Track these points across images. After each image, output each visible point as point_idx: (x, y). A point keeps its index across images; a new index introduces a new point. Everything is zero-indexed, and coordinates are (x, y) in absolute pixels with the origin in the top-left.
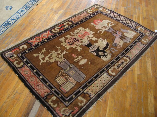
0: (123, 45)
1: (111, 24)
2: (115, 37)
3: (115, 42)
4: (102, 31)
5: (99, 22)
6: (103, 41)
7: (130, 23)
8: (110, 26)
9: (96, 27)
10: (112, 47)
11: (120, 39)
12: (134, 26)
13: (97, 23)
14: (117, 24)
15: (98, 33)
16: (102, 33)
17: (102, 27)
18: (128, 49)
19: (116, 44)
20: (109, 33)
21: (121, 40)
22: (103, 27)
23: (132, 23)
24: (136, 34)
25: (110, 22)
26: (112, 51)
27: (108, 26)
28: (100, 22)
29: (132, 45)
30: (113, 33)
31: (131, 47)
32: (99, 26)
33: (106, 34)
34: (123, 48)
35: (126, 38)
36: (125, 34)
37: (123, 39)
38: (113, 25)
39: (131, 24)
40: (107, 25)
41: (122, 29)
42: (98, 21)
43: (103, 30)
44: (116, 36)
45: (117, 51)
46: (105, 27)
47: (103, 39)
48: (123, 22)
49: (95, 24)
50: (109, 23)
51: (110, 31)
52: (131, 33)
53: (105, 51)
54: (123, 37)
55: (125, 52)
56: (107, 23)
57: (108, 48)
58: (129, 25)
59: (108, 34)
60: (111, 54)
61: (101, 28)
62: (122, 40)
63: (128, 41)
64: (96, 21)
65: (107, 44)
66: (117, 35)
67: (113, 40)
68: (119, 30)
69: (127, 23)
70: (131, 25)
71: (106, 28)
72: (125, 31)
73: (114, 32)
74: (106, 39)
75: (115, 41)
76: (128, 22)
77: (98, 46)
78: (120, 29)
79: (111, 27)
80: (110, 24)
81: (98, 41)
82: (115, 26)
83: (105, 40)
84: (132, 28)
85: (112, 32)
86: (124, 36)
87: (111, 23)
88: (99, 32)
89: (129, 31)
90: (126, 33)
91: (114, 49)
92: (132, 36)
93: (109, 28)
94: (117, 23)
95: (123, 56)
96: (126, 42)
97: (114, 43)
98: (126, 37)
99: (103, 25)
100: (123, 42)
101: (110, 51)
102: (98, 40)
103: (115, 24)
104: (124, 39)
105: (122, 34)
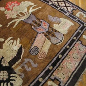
0: (50, 49)
1: (34, 8)
2: (36, 34)
3: (35, 44)
4: (15, 22)
5: (14, 6)
6: (13, 43)
7: (64, 5)
8: (31, 11)
9: (6, 15)
10: (27, 57)
11: (45, 37)
12: (69, 10)
13: (11, 8)
14: (43, 8)
15: (8, 26)
16: (15, 26)
17: (18, 15)
18: (58, 59)
19: (36, 48)
20: (27, 26)
21: (47, 39)
22: (20, 14)
23: (68, 5)
24: (73, 24)
25: (33, 4)
26: (26, 67)
27: (28, 12)
28: (16, 5)
29: (66, 49)
30: (34, 26)
31: (63, 53)
32: (13, 12)
33: (22, 27)
34: (49, 57)
35: (57, 34)
36: (55, 26)
37: (50, 37)
38: (36, 9)
39: (66, 6)
40: (26, 9)
41: (51, 16)
42: (13, 4)
43: (18, 21)
44: (38, 31)
45: (36, 65)
46: (22, 13)
47: (15, 39)
48: (52, 4)
49: (7, 10)
50: (31, 6)
51: (30, 22)
52: (66, 23)
53: (13, 67)
54: (51, 33)
55: (51, 68)
56: (27, 6)
57: (20, 61)
58: (62, 8)
59: (24, 27)
60: (23, 76)
61: (14, 16)
62: (49, 39)
63: (59, 40)
64: (10, 5)
65: (20, 51)
66: (40, 30)
67: (32, 39)
68: (45, 18)
69: (59, 5)
70: (65, 8)
71: (24, 15)
72: (54, 19)
73: (36, 23)
74: (19, 39)
75: (35, 42)
76: (62, 4)
77: (1, 57)
78: (47, 17)
79: (33, 13)
80: (31, 8)
81: (4, 45)
82: (39, 11)
83: (17, 41)
84: (67, 14)
85: (32, 23)
86: (52, 29)
87: (33, 6)
88: (9, 24)
89: (62, 19)
90: (56, 24)
91: (31, 61)
92: (67, 28)
93: (28, 16)
94: (44, 6)
95: (47, 78)
96: (55, 42)
97: (32, 47)
98: (56, 31)
99: (20, 10)
100: (50, 43)
101: (23, 67)
102: (4, 42)
103: (40, 8)
104: (53, 35)
105: (49, 27)
